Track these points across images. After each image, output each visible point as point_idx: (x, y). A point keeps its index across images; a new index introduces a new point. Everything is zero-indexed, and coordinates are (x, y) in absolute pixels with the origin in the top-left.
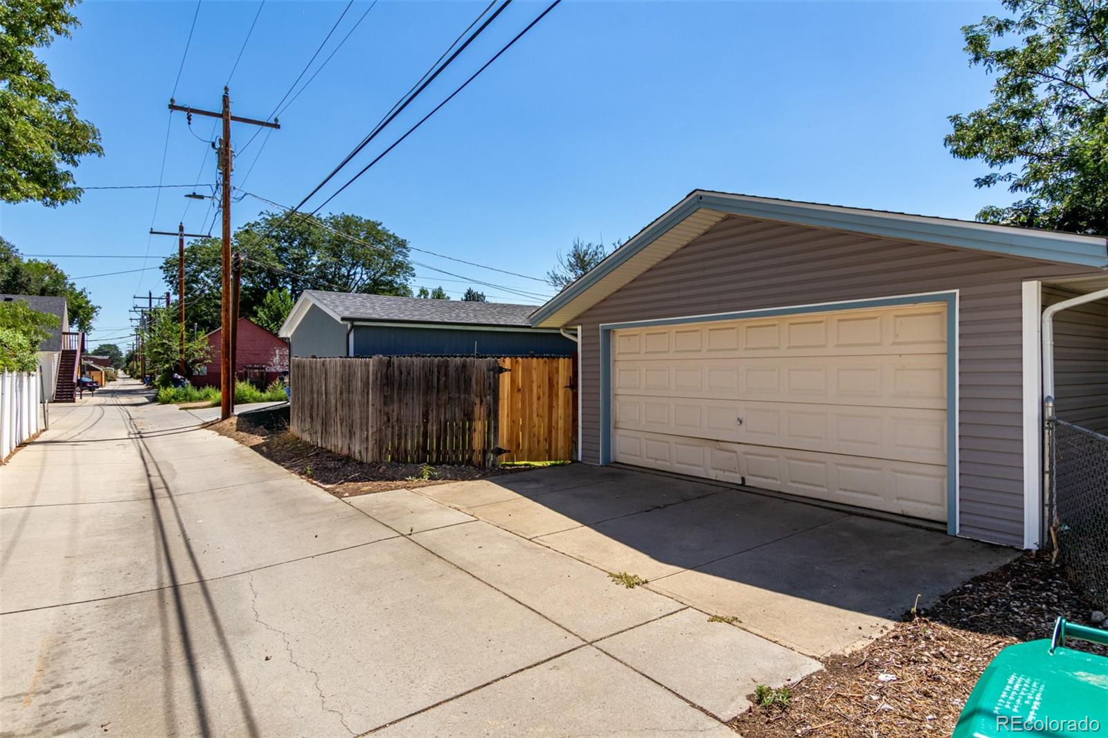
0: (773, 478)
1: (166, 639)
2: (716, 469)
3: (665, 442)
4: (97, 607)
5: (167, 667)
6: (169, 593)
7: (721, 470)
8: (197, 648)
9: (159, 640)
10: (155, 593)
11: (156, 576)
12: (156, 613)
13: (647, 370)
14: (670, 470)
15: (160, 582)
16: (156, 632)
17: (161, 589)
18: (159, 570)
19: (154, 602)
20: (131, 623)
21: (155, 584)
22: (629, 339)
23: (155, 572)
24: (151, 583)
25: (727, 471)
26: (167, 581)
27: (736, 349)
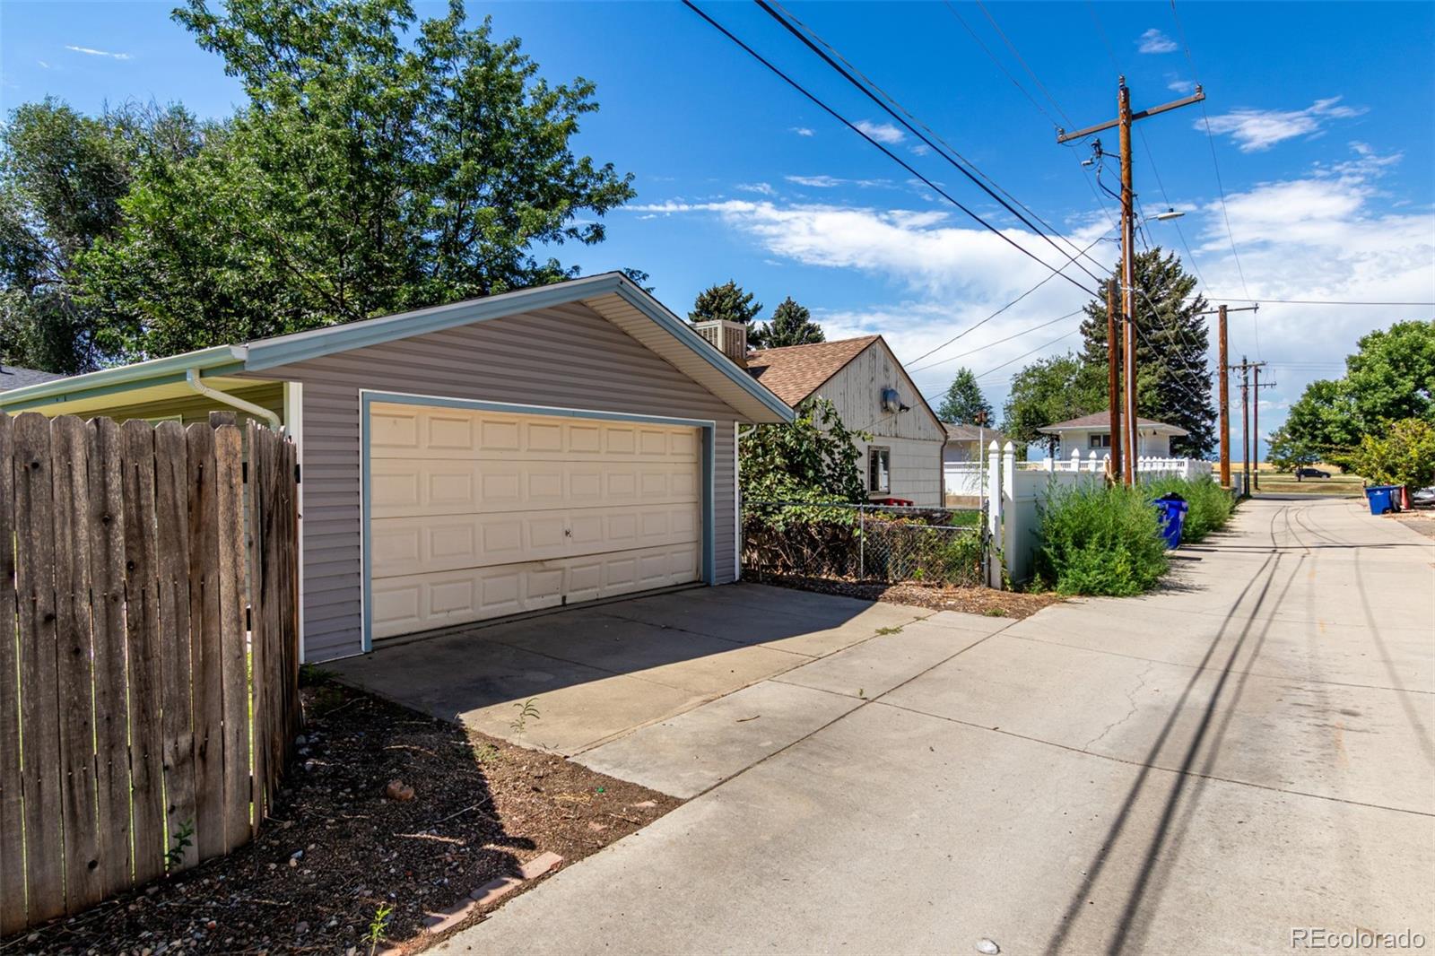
0: (592, 587)
1: (1223, 728)
2: (532, 597)
3: (467, 580)
4: (1292, 783)
5: (1230, 712)
6: (1197, 768)
7: (538, 596)
8: (1200, 715)
9: (1229, 728)
10: (1214, 773)
11: (1201, 800)
12: (1222, 752)
13: (432, 476)
14: (474, 620)
15: (1200, 787)
16: (1229, 735)
17: (1205, 775)
18: (1189, 812)
19: (1220, 763)
20: (1252, 750)
21: (1207, 787)
22: (395, 422)
23: (1199, 809)
24: (1213, 790)
25: (546, 595)
26: (1191, 784)
27: (559, 451)
